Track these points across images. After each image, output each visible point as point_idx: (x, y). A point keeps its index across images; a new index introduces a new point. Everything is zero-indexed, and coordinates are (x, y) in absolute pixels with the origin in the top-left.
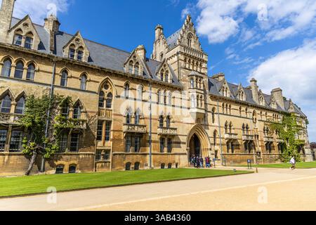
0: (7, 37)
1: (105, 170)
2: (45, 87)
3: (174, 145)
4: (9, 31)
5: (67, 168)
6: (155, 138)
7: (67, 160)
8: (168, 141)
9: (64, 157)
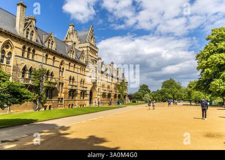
0: (23, 33)
1: (61, 108)
2: (39, 64)
3: (85, 95)
4: (24, 30)
5: (48, 107)
6: (79, 92)
7: (48, 104)
8: (83, 93)
9: (48, 102)
